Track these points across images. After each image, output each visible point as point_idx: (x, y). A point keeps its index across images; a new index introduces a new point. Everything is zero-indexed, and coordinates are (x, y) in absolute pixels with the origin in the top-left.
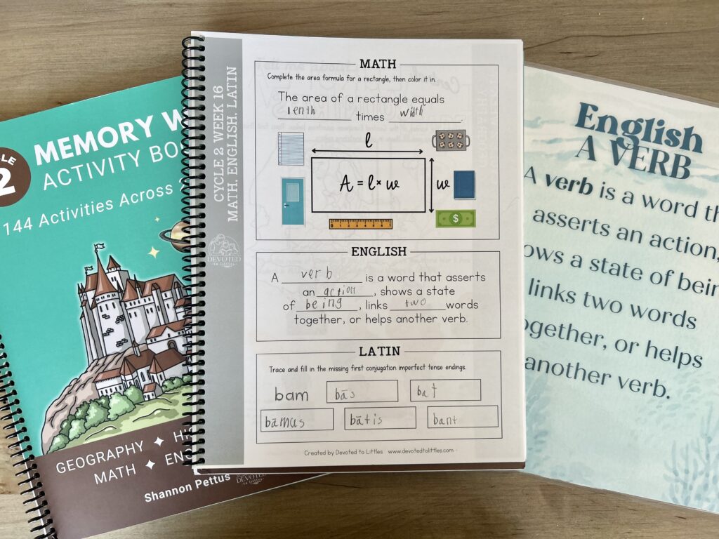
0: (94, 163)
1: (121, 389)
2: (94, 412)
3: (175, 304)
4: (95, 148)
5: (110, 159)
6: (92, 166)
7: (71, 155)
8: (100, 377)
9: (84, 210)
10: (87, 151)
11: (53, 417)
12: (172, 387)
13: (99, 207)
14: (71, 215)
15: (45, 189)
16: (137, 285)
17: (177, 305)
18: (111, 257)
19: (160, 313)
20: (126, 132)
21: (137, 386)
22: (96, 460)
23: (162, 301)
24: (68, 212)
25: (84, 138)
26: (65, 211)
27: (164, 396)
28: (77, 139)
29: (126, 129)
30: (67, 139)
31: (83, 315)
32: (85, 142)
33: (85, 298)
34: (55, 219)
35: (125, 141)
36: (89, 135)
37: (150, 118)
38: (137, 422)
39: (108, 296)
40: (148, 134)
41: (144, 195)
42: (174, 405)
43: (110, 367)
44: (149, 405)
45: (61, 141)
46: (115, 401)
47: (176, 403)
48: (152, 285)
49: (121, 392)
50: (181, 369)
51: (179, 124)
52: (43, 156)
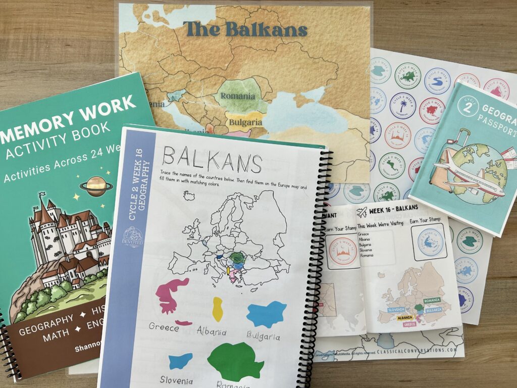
0: (37, 142)
1: (58, 283)
2: (41, 297)
3: (90, 229)
4: (38, 133)
5: (47, 139)
6: (36, 144)
7: (23, 137)
8: (44, 276)
9: (32, 172)
10: (33, 134)
11: (16, 301)
12: (90, 280)
13: (41, 169)
14: (23, 174)
15: (7, 159)
16: (67, 218)
17: (92, 229)
18: (49, 201)
19: (81, 235)
20: (57, 122)
21: (68, 281)
22: (44, 327)
23: (82, 227)
26: (20, 172)
27: (85, 287)
28: (26, 127)
29: (57, 120)
30: (20, 127)
31: (33, 237)
32: (31, 128)
33: (34, 227)
34: (14, 177)
35: (56, 128)
36: (34, 124)
37: (72, 113)
38: (68, 303)
39: (48, 225)
40: (71, 123)
41: (69, 161)
42: (92, 292)
43: (51, 269)
44: (76, 292)
45: (16, 129)
46: (55, 290)
47: (93, 290)
48: (76, 217)
49: (58, 284)
50: (96, 270)
51: (90, 116)
52: (6, 139)
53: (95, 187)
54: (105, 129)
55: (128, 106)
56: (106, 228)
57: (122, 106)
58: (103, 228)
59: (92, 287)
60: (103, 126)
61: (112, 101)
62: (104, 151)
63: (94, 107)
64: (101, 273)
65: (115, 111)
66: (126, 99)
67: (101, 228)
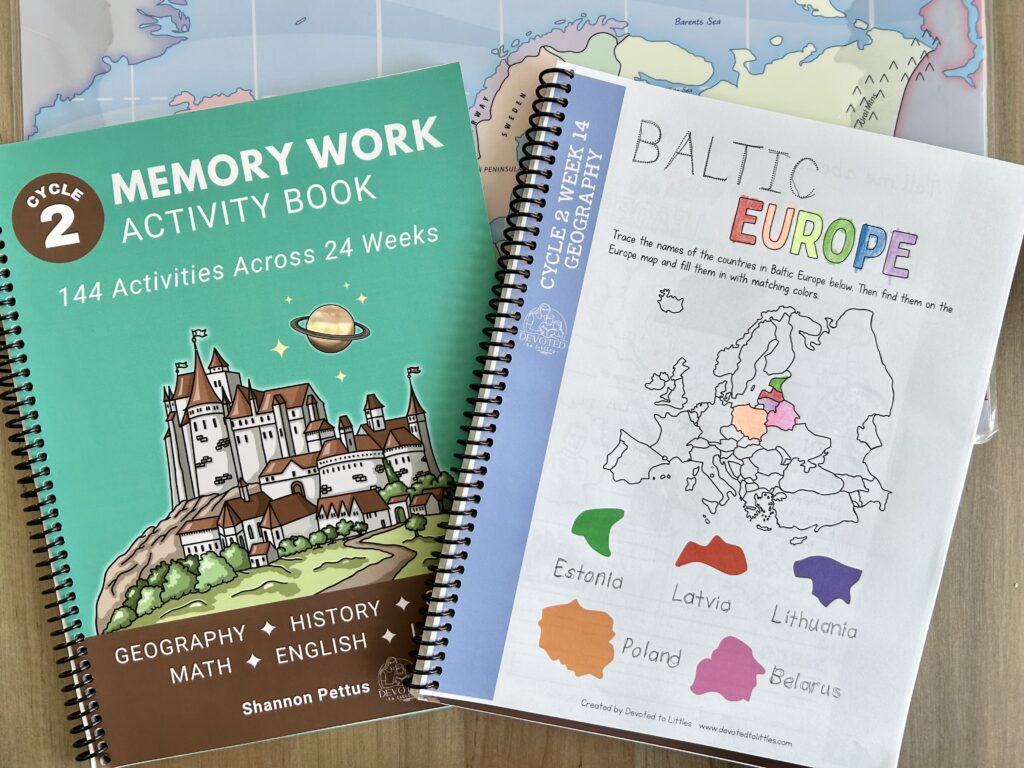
0: (199, 207)
1: (217, 547)
2: (175, 577)
3: (307, 427)
4: (203, 186)
5: (223, 203)
6: (196, 212)
7: (167, 193)
8: (188, 528)
9: (181, 277)
10: (191, 188)
11: (115, 581)
12: (293, 550)
13: (203, 274)
14: (160, 280)
15: (124, 241)
16: (252, 396)
17: (309, 429)
18: (215, 349)
19: (283, 440)
20: (251, 164)
21: (242, 545)
22: (175, 648)
23: (287, 421)
24: (156, 278)
25: (187, 170)
26: (152, 277)
27: (280, 563)
28: (177, 168)
29: (252, 159)
30: (162, 169)
31: (168, 434)
32: (188, 174)
33: (174, 409)
34: (136, 287)
35: (248, 178)
36: (196, 164)
37: (288, 147)
38: (236, 598)
39: (208, 408)
40: (284, 171)
41: (272, 262)
42: (295, 578)
43: (204, 514)
44: (258, 574)
45: (152, 171)
46: (207, 564)
47: (297, 574)
48: (275, 397)
49: (218, 552)
50: (309, 526)
51: (331, 159)
52: (125, 192)
53: (327, 329)
54: (363, 193)
55: (426, 143)
56: (344, 428)
57: (410, 140)
58: (337, 430)
59: (297, 566)
60: (360, 185)
61: (386, 127)
62: (357, 245)
63: (343, 137)
64: (320, 534)
65: (392, 152)
66: (422, 126)
67: (332, 428)
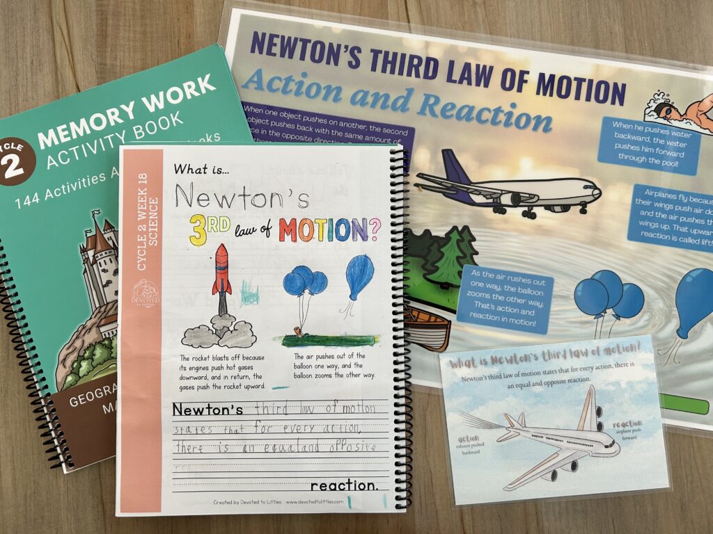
0: (87, 144)
2: (99, 352)
4: (88, 132)
5: (100, 140)
6: (86, 147)
7: (69, 139)
8: (103, 322)
9: (82, 183)
10: (81, 134)
11: (65, 359)
13: (94, 180)
14: (70, 187)
15: (48, 168)
18: (106, 220)
20: (113, 116)
25: (79, 126)
26: (66, 185)
28: (73, 125)
30: (64, 126)
31: (85, 271)
33: (87, 257)
34: (58, 193)
35: (113, 124)
36: (83, 121)
37: (132, 104)
39: (106, 253)
40: (132, 117)
43: (110, 314)
45: (59, 129)
51: (156, 106)
52: (45, 141)
54: (176, 121)
55: (206, 88)
61: (184, 84)
63: (161, 94)
65: (189, 97)
